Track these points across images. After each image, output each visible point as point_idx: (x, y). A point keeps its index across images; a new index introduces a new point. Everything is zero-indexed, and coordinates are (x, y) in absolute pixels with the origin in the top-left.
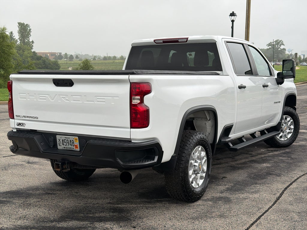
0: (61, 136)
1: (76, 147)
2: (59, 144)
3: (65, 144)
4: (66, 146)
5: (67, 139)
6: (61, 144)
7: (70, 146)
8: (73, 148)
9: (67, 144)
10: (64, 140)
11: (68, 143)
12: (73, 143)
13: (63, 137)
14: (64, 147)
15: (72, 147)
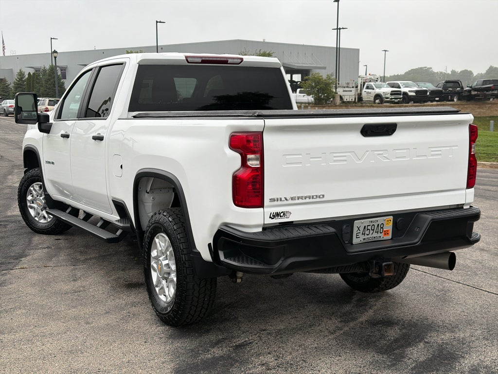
0: (362, 221)
1: (386, 233)
2: (357, 235)
3: (367, 232)
4: (369, 236)
5: (372, 224)
6: (360, 235)
7: (375, 235)
8: (380, 237)
9: (371, 232)
10: (368, 226)
11: (374, 230)
12: (381, 228)
13: (366, 222)
14: (364, 239)
15: (379, 235)
